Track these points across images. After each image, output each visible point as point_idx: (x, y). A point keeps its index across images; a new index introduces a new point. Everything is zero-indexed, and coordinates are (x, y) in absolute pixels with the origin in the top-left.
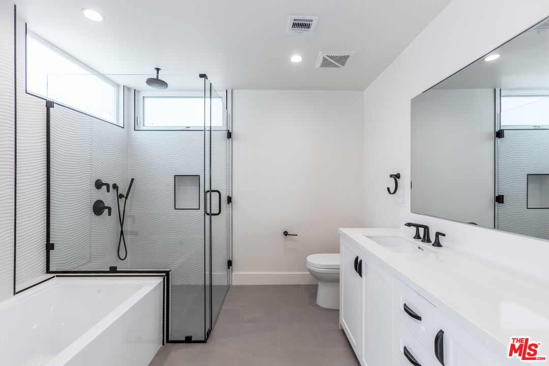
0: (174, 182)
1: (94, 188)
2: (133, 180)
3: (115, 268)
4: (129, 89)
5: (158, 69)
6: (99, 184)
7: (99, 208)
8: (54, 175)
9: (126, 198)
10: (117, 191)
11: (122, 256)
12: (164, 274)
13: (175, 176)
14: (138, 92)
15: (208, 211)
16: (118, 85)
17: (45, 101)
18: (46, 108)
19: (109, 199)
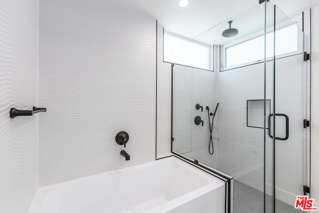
0: (246, 105)
1: (195, 109)
2: (218, 104)
3: (197, 161)
4: (217, 46)
5: (230, 22)
6: (198, 107)
7: (198, 121)
8: (175, 102)
9: (214, 116)
10: (209, 111)
11: (211, 152)
12: (226, 180)
13: (247, 101)
14: (223, 46)
15: (272, 134)
16: (210, 46)
17: (171, 64)
18: (171, 67)
19: (204, 115)
